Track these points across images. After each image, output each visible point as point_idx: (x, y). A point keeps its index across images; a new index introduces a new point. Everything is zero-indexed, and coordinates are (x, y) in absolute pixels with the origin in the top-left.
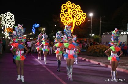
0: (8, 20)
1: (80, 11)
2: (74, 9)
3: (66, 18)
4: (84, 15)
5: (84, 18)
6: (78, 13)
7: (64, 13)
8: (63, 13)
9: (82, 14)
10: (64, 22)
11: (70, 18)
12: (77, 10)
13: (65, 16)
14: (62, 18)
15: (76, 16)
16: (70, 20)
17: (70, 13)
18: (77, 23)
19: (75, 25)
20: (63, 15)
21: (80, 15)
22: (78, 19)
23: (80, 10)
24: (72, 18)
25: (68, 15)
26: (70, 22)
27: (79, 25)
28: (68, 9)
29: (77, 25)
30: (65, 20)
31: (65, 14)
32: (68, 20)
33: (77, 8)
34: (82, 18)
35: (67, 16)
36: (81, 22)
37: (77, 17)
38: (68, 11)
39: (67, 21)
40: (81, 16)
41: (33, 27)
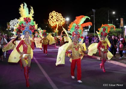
0: (15, 24)
1: (61, 17)
2: (58, 16)
5: (64, 21)
8: (50, 19)
10: (51, 24)
11: (55, 22)
14: (50, 22)
15: (59, 20)
16: (55, 23)
17: (55, 18)
19: (59, 26)
22: (60, 22)
25: (54, 20)
26: (55, 24)
27: (61, 26)
28: (54, 16)
31: (51, 19)
33: (60, 15)
34: (62, 21)
36: (62, 24)
39: (53, 24)
40: (62, 20)
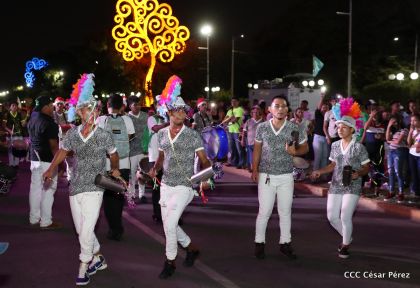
1: (171, 21)
2: (154, 13)
3: (131, 39)
4: (181, 31)
5: (182, 40)
6: (164, 25)
7: (124, 25)
8: (121, 26)
9: (178, 28)
10: (124, 52)
11: (143, 41)
12: (162, 16)
13: (127, 34)
14: (118, 40)
15: (161, 34)
17: (142, 26)
18: (164, 56)
19: (158, 60)
20: (121, 31)
21: (170, 31)
22: (166, 44)
23: (170, 17)
24: (148, 40)
25: (137, 32)
26: (143, 52)
27: (169, 61)
28: (137, 13)
29: (164, 61)
30: (127, 45)
31: (126, 29)
32: (136, 45)
33: (163, 13)
34: (176, 39)
35: (132, 35)
37: (164, 39)
38: (136, 19)
39: (133, 50)
40: (175, 35)
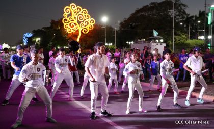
1: (87, 16)
2: (80, 13)
3: (70, 24)
4: (92, 20)
5: (92, 24)
6: (84, 18)
7: (68, 18)
8: (66, 18)
9: (90, 19)
10: (68, 29)
11: (76, 24)
12: (83, 14)
13: (69, 22)
15: (83, 22)
16: (75, 27)
17: (75, 18)
18: (84, 31)
19: (82, 33)
20: (66, 20)
21: (87, 20)
22: (85, 26)
23: (87, 14)
24: (78, 24)
25: (73, 21)
26: (75, 29)
27: (87, 33)
28: (73, 13)
29: (85, 33)
30: (69, 26)
32: (73, 26)
33: (84, 12)
34: (89, 24)
35: (71, 22)
36: (88, 29)
37: (84, 24)
38: (73, 15)
39: (71, 28)
40: (89, 22)
41: (25, 37)
